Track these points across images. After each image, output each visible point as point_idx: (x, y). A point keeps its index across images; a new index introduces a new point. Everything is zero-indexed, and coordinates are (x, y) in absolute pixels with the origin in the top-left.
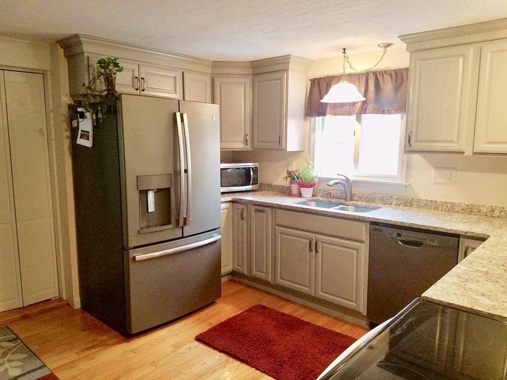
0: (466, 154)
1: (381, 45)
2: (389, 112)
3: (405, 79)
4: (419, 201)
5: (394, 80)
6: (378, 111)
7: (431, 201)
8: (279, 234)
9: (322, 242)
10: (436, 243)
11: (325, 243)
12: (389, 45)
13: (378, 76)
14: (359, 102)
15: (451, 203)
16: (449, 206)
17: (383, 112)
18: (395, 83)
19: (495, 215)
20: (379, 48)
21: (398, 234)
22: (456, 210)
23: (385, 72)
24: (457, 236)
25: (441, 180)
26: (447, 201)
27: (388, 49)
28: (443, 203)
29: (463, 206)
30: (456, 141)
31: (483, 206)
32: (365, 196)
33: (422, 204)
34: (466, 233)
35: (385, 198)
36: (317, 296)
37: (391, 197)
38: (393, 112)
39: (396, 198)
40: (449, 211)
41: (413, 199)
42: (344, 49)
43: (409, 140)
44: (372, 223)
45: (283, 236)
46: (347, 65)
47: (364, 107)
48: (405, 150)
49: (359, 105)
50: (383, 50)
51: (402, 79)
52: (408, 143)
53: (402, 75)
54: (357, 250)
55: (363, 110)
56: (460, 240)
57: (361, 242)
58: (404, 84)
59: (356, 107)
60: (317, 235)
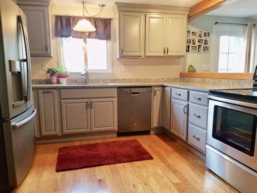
0: (142, 57)
1: (100, 5)
2: (102, 39)
3: (109, 24)
4: (119, 79)
5: (104, 23)
6: (97, 38)
7: (124, 79)
8: (64, 104)
9: (94, 102)
10: (144, 91)
11: (96, 102)
12: (103, 6)
13: (96, 20)
14: (87, 32)
15: (131, 79)
16: (130, 80)
17: (99, 39)
18: (104, 25)
19: (146, 82)
21: (130, 90)
23: (100, 19)
25: (126, 70)
26: (129, 78)
28: (128, 79)
29: (136, 79)
30: (139, 52)
31: (142, 79)
32: (95, 80)
33: (120, 81)
34: (155, 85)
35: (104, 80)
36: (92, 130)
37: (107, 79)
38: (104, 39)
41: (116, 79)
42: (83, 2)
43: (121, 51)
44: (119, 88)
45: (67, 104)
46: (85, 11)
47: (90, 35)
48: (120, 56)
49: (87, 34)
50: (101, 7)
51: (107, 23)
52: (121, 53)
53: (107, 22)
54: (113, 102)
55: (89, 37)
56: (152, 88)
57: (115, 97)
58: (108, 26)
59: (85, 35)
60: (90, 99)
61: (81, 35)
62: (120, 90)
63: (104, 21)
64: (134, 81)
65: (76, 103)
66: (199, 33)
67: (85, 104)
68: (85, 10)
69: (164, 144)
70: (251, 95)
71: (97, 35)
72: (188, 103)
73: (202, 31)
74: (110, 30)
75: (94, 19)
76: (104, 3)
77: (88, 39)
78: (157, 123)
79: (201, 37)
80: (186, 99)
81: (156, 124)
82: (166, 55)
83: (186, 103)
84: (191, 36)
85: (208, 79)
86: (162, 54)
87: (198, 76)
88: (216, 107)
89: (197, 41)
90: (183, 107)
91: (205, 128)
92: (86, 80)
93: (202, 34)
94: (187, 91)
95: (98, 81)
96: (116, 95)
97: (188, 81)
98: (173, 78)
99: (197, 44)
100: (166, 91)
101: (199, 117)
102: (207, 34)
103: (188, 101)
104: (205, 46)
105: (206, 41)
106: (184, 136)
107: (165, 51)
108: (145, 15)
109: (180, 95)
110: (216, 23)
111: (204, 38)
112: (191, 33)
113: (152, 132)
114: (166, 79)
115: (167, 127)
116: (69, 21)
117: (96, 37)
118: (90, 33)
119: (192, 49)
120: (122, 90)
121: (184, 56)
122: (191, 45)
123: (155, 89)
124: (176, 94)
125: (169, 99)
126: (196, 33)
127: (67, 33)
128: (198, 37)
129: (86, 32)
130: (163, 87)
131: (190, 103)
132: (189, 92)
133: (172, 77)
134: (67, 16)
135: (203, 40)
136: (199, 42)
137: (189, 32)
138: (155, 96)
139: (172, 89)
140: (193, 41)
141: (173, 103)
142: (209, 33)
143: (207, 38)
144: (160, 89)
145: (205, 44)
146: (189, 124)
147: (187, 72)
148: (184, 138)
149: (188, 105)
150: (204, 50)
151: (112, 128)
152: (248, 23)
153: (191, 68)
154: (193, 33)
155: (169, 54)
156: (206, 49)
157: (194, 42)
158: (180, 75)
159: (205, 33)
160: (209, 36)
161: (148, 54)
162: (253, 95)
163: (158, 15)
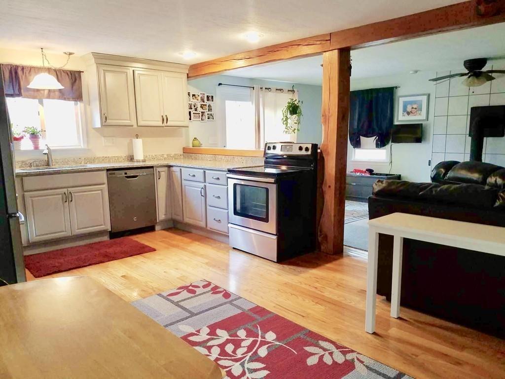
0: (134, 127)
1: (67, 53)
2: (69, 99)
3: (78, 78)
4: (98, 158)
5: (70, 78)
7: (106, 157)
8: (30, 198)
9: (74, 193)
10: (145, 173)
11: (76, 192)
12: (70, 54)
13: (58, 73)
16: (116, 158)
17: (65, 99)
18: (71, 80)
20: (65, 55)
21: (124, 173)
22: (120, 160)
23: (66, 72)
24: (152, 167)
25: (108, 144)
26: (115, 156)
27: (71, 56)
30: (129, 119)
32: (61, 160)
33: (101, 160)
37: (80, 158)
39: (83, 159)
40: (117, 162)
41: (94, 158)
42: (42, 49)
43: (104, 118)
44: (108, 170)
45: (34, 199)
46: (45, 61)
47: (51, 94)
48: (102, 125)
49: (46, 92)
50: (68, 56)
51: (75, 77)
52: (104, 120)
53: (75, 75)
54: (101, 190)
55: (49, 97)
56: (155, 169)
57: (104, 184)
58: (77, 81)
59: (41, 93)
60: (68, 189)
61: (36, 94)
62: (110, 174)
63: (71, 74)
64: (122, 159)
65: (50, 195)
66: (200, 96)
67: (60, 196)
68: (44, 58)
69: (178, 237)
70: (263, 171)
71: (62, 95)
72: (205, 184)
73: (204, 94)
74: (80, 88)
75: (55, 71)
76: (71, 51)
77: (45, 101)
78: (165, 215)
79: (204, 102)
80: (202, 180)
81: (163, 216)
82: (166, 125)
83: (202, 185)
84: (192, 100)
85: (220, 157)
86: (160, 123)
87: (207, 152)
88: (235, 185)
89: (199, 106)
90: (200, 189)
91: (226, 207)
92: (48, 161)
93: (204, 97)
94: (203, 171)
95: (66, 162)
96: (106, 181)
97: (196, 159)
98: (175, 154)
99: (200, 110)
100: (173, 173)
101: (219, 197)
102: (210, 98)
103: (205, 182)
104: (209, 113)
105: (209, 106)
106: (201, 223)
107: (163, 120)
108: (133, 71)
109: (194, 176)
110: (220, 84)
111: (207, 103)
112: (191, 96)
113: (157, 228)
114: (165, 156)
115: (179, 218)
116: (16, 73)
117: (60, 97)
118: (50, 91)
119: (194, 116)
120: (114, 174)
121: (188, 127)
122: (193, 111)
123: (159, 169)
124: (189, 175)
125: (180, 181)
126: (197, 96)
127: (13, 91)
128: (200, 101)
129: (44, 90)
130: (169, 167)
131: (207, 185)
132: (205, 172)
133: (173, 153)
134: (11, 65)
135: (206, 105)
136: (202, 108)
137: (189, 94)
138: (159, 179)
139: (182, 169)
140: (194, 106)
141: (185, 186)
142: (212, 97)
143: (210, 103)
144: (164, 170)
145: (209, 110)
146: (208, 207)
147: (191, 146)
148: (203, 224)
149: (205, 186)
150: (208, 118)
151: (103, 227)
152: (255, 86)
153: (196, 142)
154: (194, 95)
155: (169, 123)
156: (211, 117)
157: (196, 107)
158: (183, 151)
159: (207, 96)
160: (213, 101)
161: (141, 123)
162: (265, 172)
163: (146, 71)
